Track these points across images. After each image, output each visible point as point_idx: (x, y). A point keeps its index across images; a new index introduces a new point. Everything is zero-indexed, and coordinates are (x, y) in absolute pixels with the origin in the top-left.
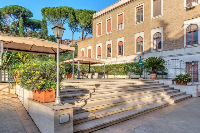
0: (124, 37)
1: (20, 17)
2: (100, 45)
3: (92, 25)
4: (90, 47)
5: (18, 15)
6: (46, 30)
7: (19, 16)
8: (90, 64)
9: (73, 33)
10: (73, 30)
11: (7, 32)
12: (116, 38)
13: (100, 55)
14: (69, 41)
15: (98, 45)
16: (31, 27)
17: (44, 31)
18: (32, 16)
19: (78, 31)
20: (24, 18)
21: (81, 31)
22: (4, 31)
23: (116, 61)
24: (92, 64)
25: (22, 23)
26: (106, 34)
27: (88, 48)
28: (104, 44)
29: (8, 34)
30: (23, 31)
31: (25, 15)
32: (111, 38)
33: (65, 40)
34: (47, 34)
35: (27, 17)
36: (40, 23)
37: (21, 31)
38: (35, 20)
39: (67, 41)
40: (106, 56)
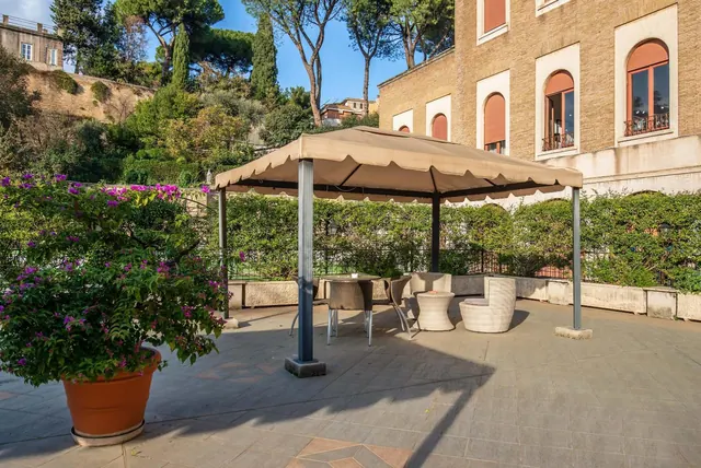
0: (674, 9)
1: (177, 24)
2: (501, 83)
3: (451, 12)
4: (444, 105)
5: (172, 17)
6: (271, 65)
7: (174, 21)
8: (436, 197)
9: (368, 59)
10: (366, 49)
11: (131, 80)
12: (610, 27)
13: (502, 144)
14: (358, 106)
15: (484, 89)
16: (221, 62)
17: (264, 68)
18: (219, 17)
19: (388, 52)
20: (192, 24)
21: (403, 50)
22: (122, 77)
23: (613, 172)
24: (457, 194)
25: (184, 46)
26: (538, 14)
27: (432, 110)
28: (523, 76)
29: (135, 87)
30: (187, 74)
31: (193, 12)
32: (569, 35)
33: (346, 101)
34: (274, 80)
35: (203, 22)
36: (250, 43)
37: (178, 76)
38: (232, 32)
39: (352, 105)
40: (539, 144)
